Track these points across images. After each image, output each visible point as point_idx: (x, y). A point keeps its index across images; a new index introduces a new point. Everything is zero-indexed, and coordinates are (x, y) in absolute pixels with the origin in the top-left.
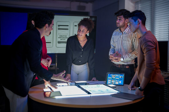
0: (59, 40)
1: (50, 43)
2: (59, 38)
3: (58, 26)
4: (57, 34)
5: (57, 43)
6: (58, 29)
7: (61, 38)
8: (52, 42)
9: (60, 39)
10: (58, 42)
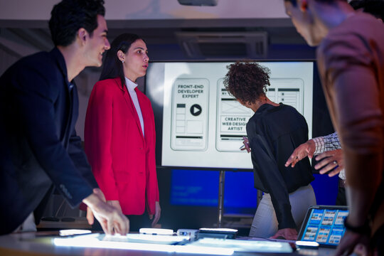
0: (225, 130)
1: (200, 137)
2: (224, 124)
3: (221, 92)
4: (220, 114)
5: (220, 138)
6: (223, 99)
7: (230, 124)
8: (204, 136)
9: (227, 127)
10: (222, 136)
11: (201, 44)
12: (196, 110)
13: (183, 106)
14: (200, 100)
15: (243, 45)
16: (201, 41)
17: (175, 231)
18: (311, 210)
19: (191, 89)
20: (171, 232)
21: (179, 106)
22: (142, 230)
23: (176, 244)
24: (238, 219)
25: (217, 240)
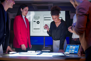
1: (39, 29)
3: (44, 18)
5: (44, 29)
6: (44, 20)
11: (37, 7)
12: (38, 23)
13: (35, 21)
14: (39, 20)
15: (47, 7)
16: (38, 6)
17: (36, 51)
18: (67, 46)
19: (37, 18)
20: (35, 51)
21: (34, 21)
22: (28, 51)
23: (38, 54)
24: (48, 48)
25: (46, 53)
